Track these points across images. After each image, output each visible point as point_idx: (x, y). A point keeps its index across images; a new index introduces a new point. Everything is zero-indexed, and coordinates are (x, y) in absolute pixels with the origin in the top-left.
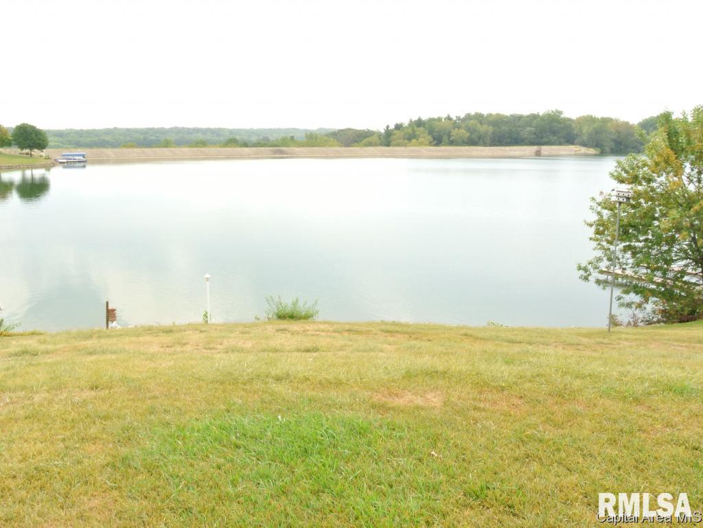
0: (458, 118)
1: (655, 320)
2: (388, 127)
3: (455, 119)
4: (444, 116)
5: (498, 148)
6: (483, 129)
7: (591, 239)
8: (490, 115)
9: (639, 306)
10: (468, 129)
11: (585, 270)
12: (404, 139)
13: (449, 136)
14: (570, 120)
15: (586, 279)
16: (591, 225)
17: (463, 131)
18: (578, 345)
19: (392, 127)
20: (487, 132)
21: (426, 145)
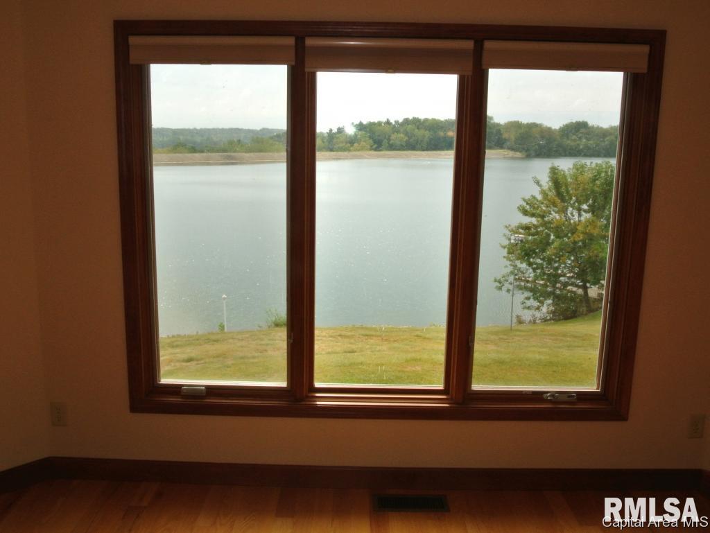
0: (397, 122)
1: (548, 318)
2: (331, 130)
3: (394, 123)
4: (384, 120)
5: (435, 152)
6: (420, 133)
7: (504, 257)
8: (426, 120)
9: (538, 308)
10: (406, 134)
11: (500, 282)
12: (346, 143)
13: (389, 140)
14: (498, 125)
15: (500, 288)
16: (504, 247)
17: (402, 135)
18: (487, 340)
19: (335, 130)
20: (424, 136)
21: (367, 150)
